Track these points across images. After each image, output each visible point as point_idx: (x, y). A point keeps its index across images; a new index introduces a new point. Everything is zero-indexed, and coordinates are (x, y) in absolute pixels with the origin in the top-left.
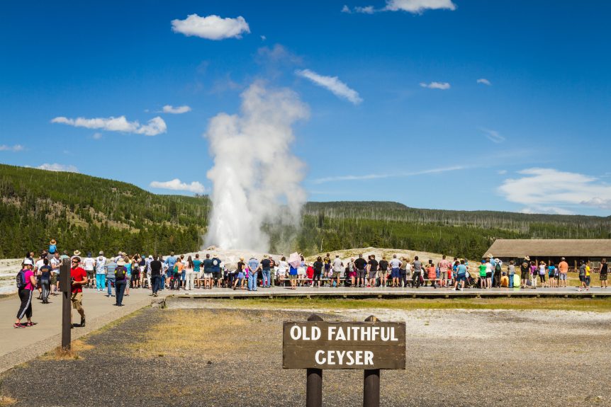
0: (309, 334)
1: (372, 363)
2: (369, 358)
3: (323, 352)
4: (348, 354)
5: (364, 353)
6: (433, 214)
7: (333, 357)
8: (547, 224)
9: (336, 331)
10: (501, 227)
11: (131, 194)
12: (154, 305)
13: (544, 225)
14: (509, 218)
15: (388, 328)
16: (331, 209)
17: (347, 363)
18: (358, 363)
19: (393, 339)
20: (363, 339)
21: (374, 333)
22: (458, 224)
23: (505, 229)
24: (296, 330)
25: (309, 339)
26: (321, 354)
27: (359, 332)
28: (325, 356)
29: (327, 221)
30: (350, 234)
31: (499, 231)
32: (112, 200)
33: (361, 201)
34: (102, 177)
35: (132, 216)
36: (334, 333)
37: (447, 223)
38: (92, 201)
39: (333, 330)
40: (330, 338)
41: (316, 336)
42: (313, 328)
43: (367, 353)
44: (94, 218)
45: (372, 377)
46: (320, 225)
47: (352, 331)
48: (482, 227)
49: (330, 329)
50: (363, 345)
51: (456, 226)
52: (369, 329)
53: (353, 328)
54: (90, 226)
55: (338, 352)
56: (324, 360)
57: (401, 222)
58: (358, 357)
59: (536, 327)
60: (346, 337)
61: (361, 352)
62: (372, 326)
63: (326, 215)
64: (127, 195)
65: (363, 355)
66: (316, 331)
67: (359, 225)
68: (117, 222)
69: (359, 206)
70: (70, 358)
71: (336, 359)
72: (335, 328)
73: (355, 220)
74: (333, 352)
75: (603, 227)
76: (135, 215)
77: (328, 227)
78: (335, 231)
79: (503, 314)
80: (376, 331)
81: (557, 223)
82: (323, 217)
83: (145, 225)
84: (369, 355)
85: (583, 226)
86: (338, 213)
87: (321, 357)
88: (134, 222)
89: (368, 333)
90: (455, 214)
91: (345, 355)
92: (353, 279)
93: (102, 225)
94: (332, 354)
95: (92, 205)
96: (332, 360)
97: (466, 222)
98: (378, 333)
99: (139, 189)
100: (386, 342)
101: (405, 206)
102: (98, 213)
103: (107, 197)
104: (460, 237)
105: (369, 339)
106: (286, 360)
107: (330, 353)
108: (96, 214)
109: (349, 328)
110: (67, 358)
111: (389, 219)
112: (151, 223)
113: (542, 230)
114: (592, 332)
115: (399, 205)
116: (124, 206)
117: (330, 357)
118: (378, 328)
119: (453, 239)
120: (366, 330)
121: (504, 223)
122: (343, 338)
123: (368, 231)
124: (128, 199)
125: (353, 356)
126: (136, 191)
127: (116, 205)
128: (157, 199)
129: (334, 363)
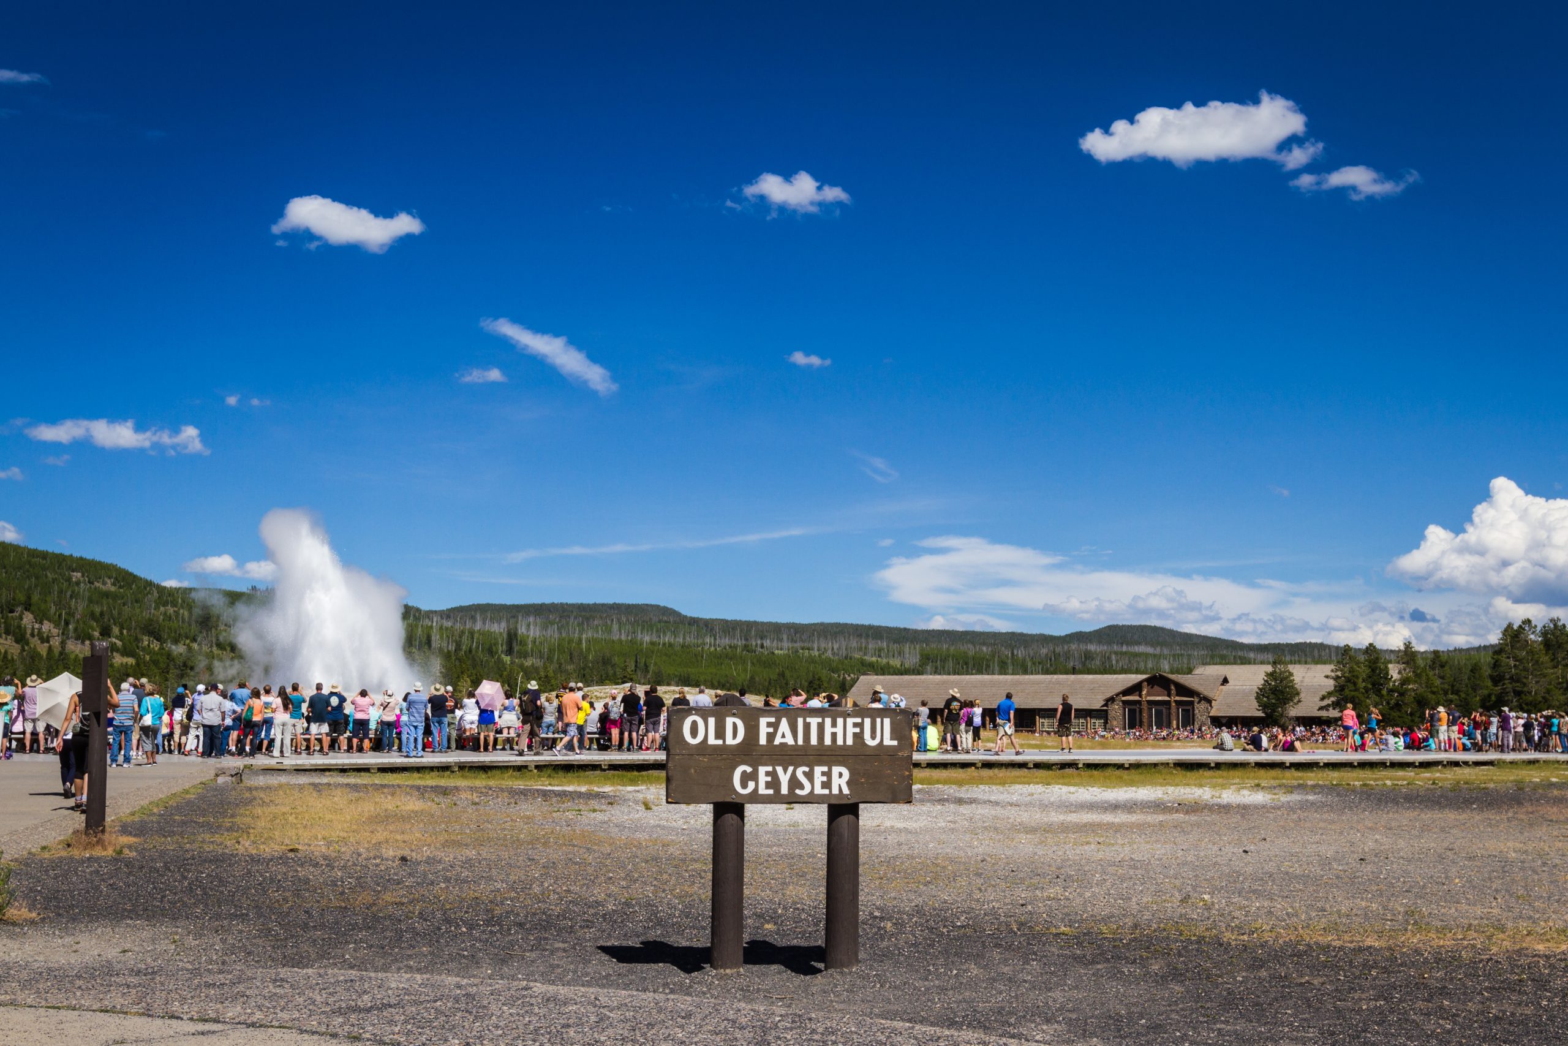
0: (720, 733)
1: (846, 791)
2: (841, 779)
3: (749, 769)
4: (800, 772)
5: (830, 770)
6: (734, 629)
7: (769, 779)
8: (952, 648)
9: (775, 726)
10: (865, 654)
11: (114, 584)
12: (221, 780)
13: (948, 649)
14: (881, 638)
15: (878, 720)
16: (531, 619)
17: (798, 792)
18: (818, 790)
19: (888, 742)
20: (828, 741)
21: (851, 730)
22: (781, 649)
23: (874, 659)
24: (694, 724)
25: (720, 742)
26: (744, 773)
27: (821, 727)
28: (754, 776)
29: (523, 643)
30: (570, 668)
31: (863, 663)
32: (71, 597)
33: (591, 602)
34: (50, 550)
35: (116, 630)
36: (771, 730)
37: (762, 646)
38: (29, 598)
39: (769, 725)
40: (763, 741)
41: (735, 736)
42: (730, 721)
43: (836, 770)
44: (33, 635)
45: (845, 820)
46: (510, 651)
47: (807, 726)
48: (829, 654)
49: (763, 721)
50: (829, 755)
51: (780, 652)
52: (840, 721)
53: (808, 720)
54: (23, 650)
55: (779, 769)
56: (751, 785)
57: (670, 645)
58: (819, 779)
59: (998, 811)
60: (796, 739)
61: (825, 769)
62: (846, 715)
63: (522, 630)
64: (104, 588)
65: (828, 774)
66: (735, 726)
67: (588, 649)
68: (83, 643)
69: (587, 613)
70: (104, 853)
71: (774, 783)
72: (773, 720)
73: (580, 640)
74: (770, 769)
75: (1057, 656)
76: (122, 628)
77: (524, 655)
78: (538, 663)
79: (927, 793)
80: (855, 725)
81: (970, 646)
82: (516, 635)
83: (143, 649)
84: (841, 775)
85: (1020, 653)
86: (545, 627)
87: (745, 779)
88: (119, 643)
89: (839, 730)
90: (776, 629)
91: (794, 774)
92: (615, 732)
93: (50, 649)
94: (767, 774)
95: (28, 607)
96: (768, 785)
97: (798, 645)
98: (857, 730)
99: (131, 574)
100: (874, 747)
101: (678, 614)
102: (41, 623)
103: (61, 592)
104: (788, 673)
105: (840, 742)
106: (673, 786)
107: (762, 770)
108: (37, 626)
109: (800, 721)
110: (98, 852)
111: (647, 639)
112: (156, 646)
113: (944, 660)
114: (1108, 818)
115: (666, 611)
116: (97, 610)
117: (763, 779)
118: (859, 720)
119: (774, 677)
120: (834, 725)
121: (870, 646)
122: (790, 740)
123: (606, 661)
124: (107, 595)
125: (810, 776)
126: (125, 578)
127: (80, 608)
128: (167, 596)
129: (771, 792)
